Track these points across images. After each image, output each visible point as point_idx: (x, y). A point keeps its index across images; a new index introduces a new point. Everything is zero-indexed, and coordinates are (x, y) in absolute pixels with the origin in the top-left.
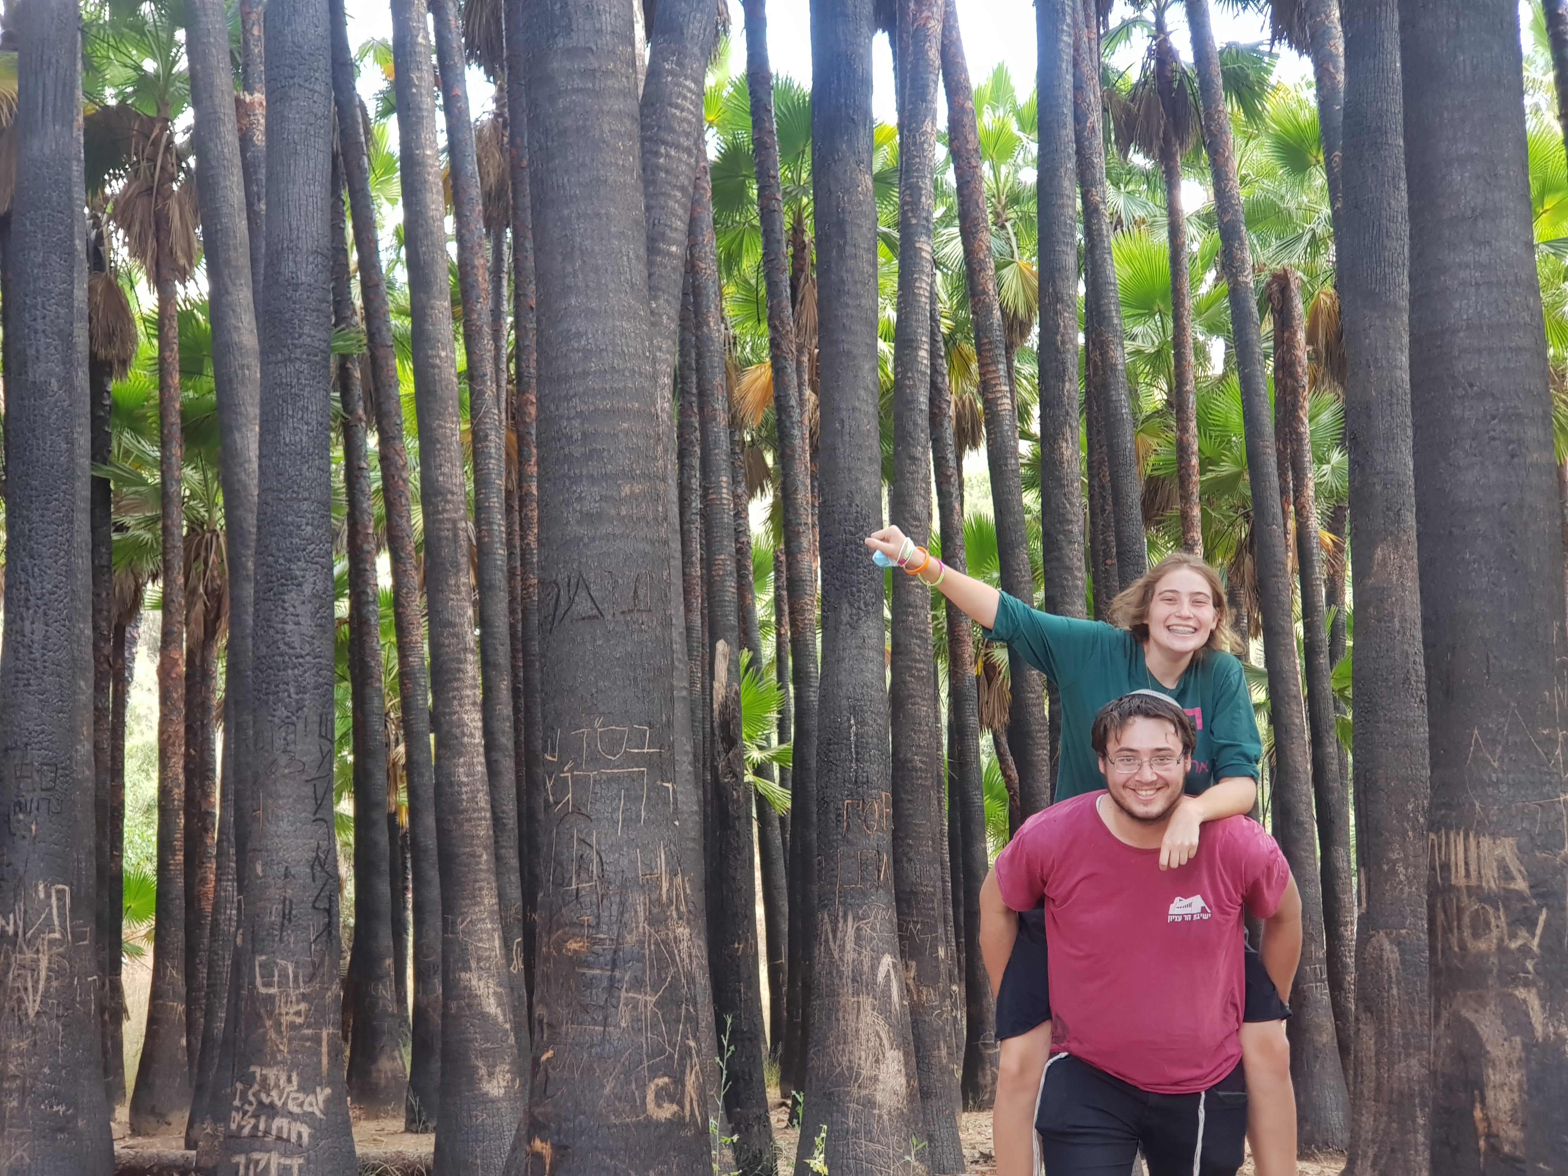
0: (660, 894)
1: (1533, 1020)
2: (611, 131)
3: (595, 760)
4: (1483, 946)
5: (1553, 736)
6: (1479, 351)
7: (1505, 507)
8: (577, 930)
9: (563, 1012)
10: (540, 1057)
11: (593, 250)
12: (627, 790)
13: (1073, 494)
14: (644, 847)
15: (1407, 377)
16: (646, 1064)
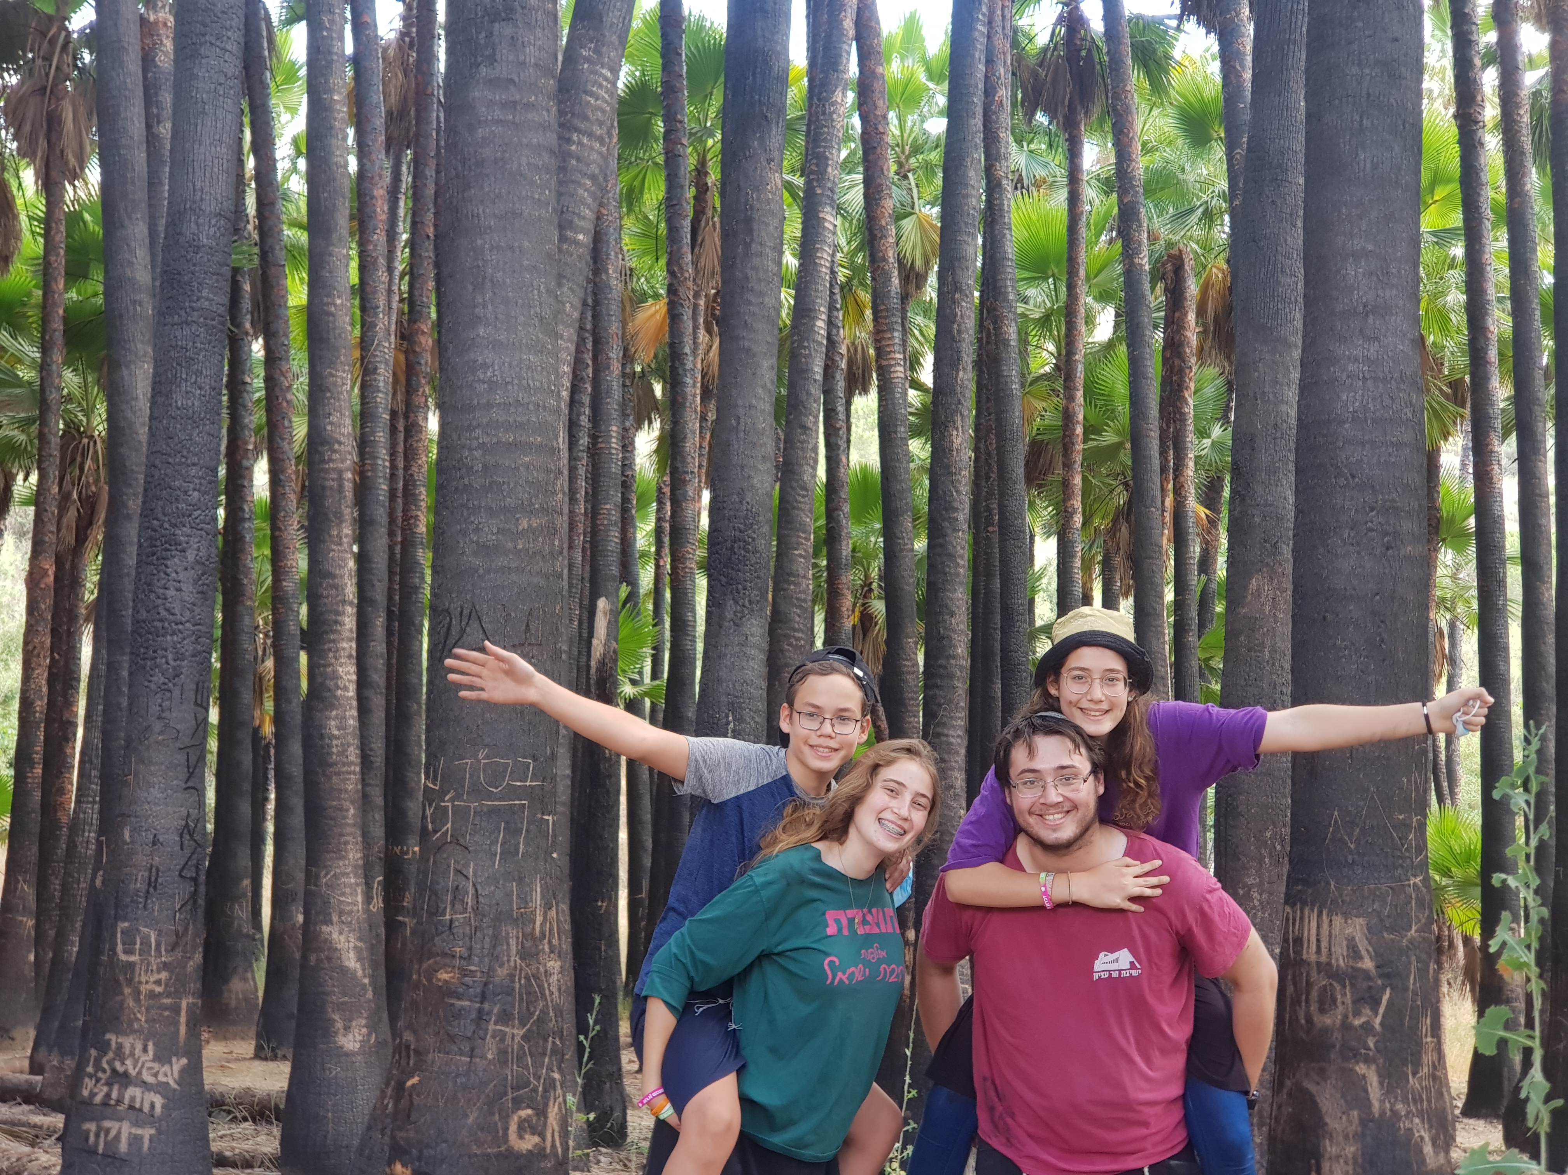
0: (534, 928)
1: (1371, 1096)
2: (529, 164)
3: (477, 791)
4: (1328, 1021)
5: (1408, 822)
6: (1363, 444)
7: (1378, 597)
8: (448, 961)
9: (430, 1040)
10: (405, 1082)
11: (504, 283)
12: (507, 823)
13: (960, 482)
14: (520, 881)
15: (1293, 412)
16: (510, 1096)
